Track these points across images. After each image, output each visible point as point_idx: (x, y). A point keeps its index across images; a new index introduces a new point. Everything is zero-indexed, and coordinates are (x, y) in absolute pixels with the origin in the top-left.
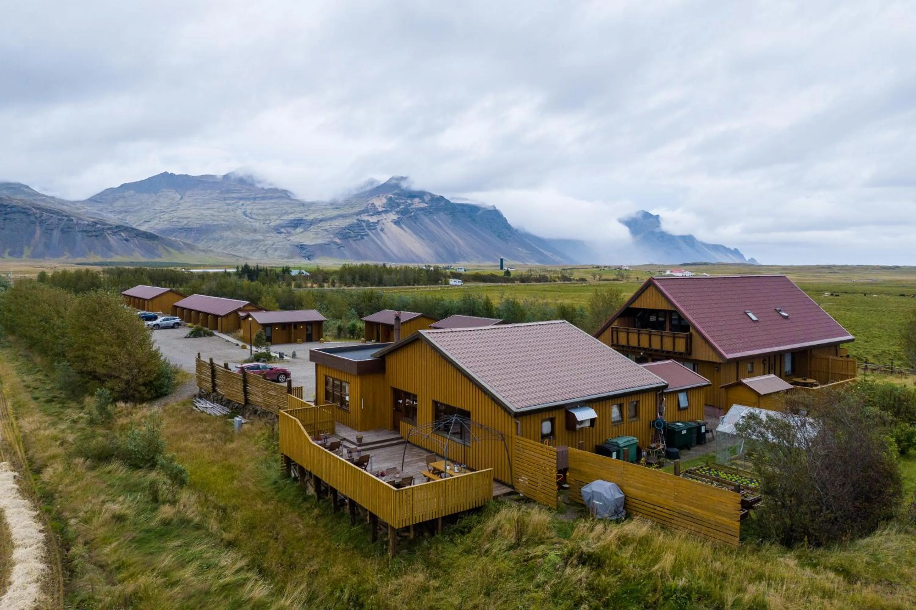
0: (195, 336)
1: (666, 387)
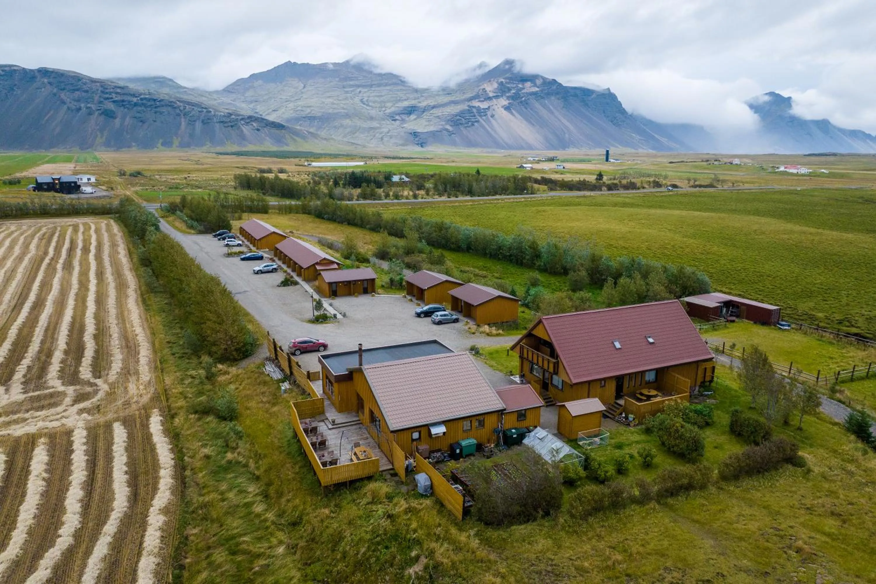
0: (284, 286)
1: (505, 410)
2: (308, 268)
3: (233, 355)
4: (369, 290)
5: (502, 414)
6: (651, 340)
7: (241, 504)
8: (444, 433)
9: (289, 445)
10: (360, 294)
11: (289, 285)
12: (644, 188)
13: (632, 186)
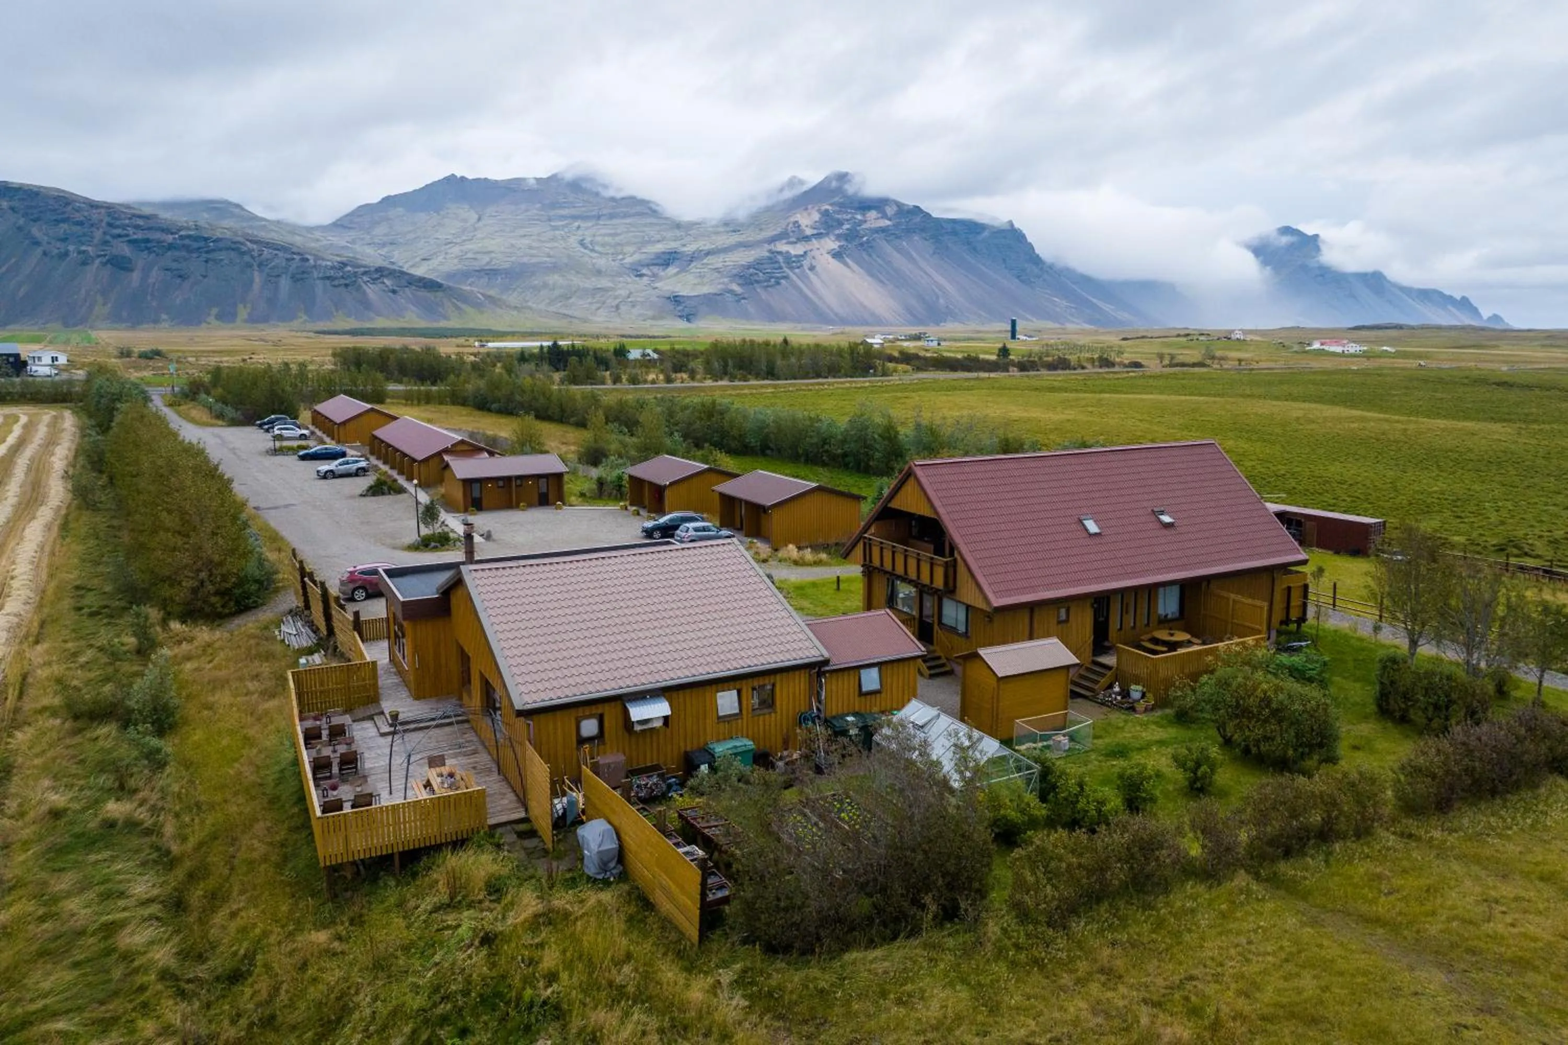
0: (374, 495)
1: (826, 662)
2: (426, 460)
3: (212, 605)
4: (551, 497)
5: (820, 674)
6: (1166, 519)
7: (92, 928)
8: (666, 718)
9: (279, 781)
10: (530, 505)
11: (383, 494)
12: (1083, 368)
13: (1062, 364)
